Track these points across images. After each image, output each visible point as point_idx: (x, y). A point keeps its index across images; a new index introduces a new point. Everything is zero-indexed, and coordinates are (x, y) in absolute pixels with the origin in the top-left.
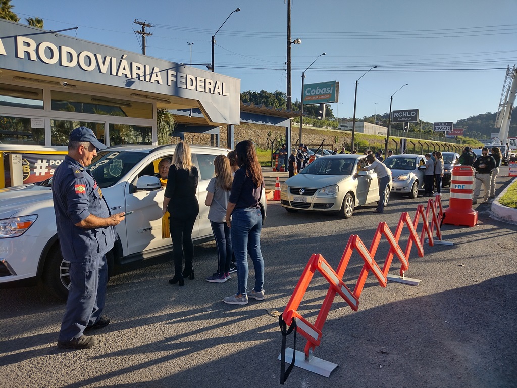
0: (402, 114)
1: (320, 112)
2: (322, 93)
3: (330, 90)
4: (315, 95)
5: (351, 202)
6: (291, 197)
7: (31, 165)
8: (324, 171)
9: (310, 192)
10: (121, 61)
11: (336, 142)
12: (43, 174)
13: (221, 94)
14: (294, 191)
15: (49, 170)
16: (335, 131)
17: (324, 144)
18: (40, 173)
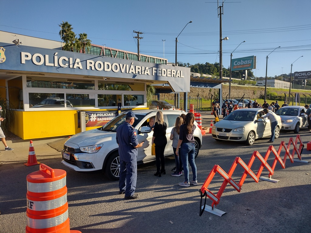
0: (301, 74)
1: (244, 75)
2: (245, 63)
3: (250, 61)
4: (240, 65)
5: (253, 136)
6: (217, 133)
7: (89, 116)
8: (238, 118)
9: (228, 131)
10: (131, 66)
11: (254, 94)
12: (94, 121)
13: (180, 77)
14: (219, 130)
15: (97, 118)
16: (254, 86)
17: (244, 97)
18: (93, 120)
